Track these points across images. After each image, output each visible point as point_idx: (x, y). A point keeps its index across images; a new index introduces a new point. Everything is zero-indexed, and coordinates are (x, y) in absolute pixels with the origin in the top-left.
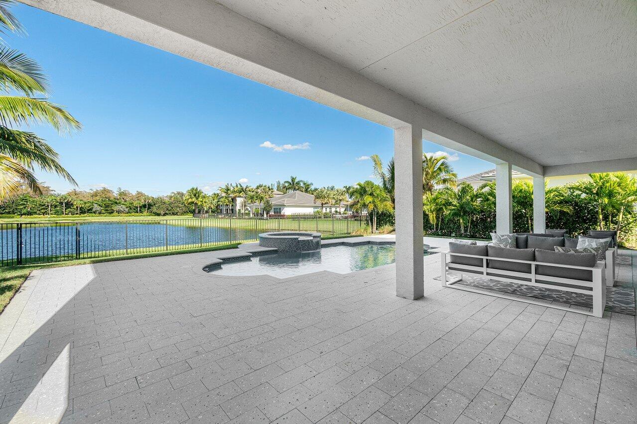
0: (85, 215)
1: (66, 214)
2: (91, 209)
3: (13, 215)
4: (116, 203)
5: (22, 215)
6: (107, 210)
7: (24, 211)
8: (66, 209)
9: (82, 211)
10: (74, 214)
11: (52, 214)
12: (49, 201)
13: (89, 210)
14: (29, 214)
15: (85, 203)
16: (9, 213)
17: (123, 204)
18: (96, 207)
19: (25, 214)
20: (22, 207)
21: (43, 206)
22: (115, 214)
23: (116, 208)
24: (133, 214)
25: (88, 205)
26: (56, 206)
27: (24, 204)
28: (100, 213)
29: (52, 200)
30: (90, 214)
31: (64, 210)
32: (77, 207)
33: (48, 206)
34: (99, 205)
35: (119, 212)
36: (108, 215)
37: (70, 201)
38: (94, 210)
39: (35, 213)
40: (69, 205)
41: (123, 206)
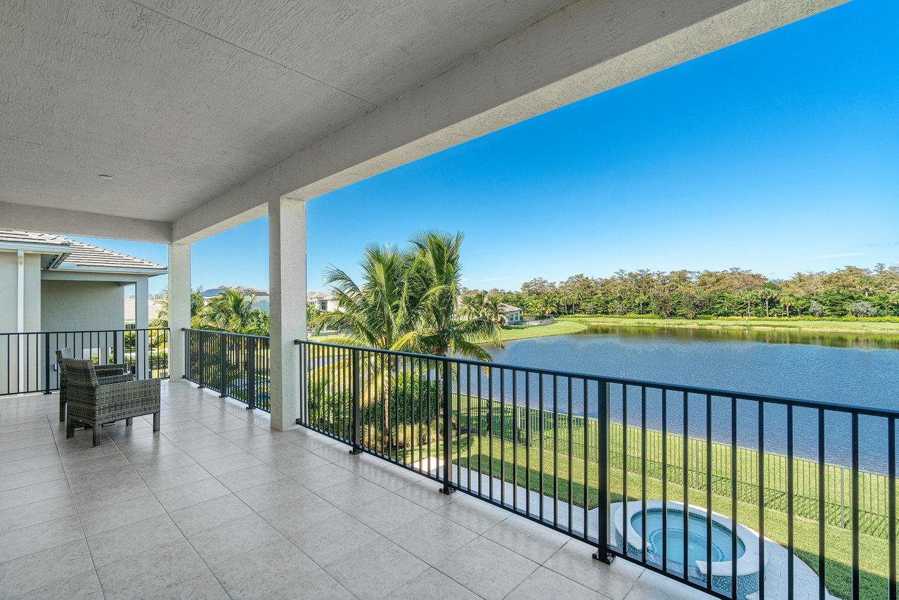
0: (798, 317)
1: (770, 316)
2: (806, 309)
3: (709, 316)
4: (852, 298)
5: (719, 316)
6: (834, 311)
7: (721, 311)
8: (769, 309)
9: (793, 312)
10: (781, 316)
11: (752, 315)
12: (748, 298)
13: (803, 311)
14: (726, 314)
15: (798, 299)
16: (706, 313)
17: (866, 300)
18: (815, 306)
19: (721, 315)
20: (718, 306)
21: (741, 304)
22: (849, 317)
23: (850, 306)
24: (886, 318)
25: (801, 302)
26: (757, 305)
27: (721, 303)
28: (821, 315)
29: (752, 296)
30: (806, 317)
31: (767, 310)
32: (785, 306)
33: (747, 304)
34: (821, 302)
35: (856, 314)
36: (836, 318)
37: (776, 297)
38: (811, 310)
39: (733, 313)
40: (773, 303)
41: (866, 304)
